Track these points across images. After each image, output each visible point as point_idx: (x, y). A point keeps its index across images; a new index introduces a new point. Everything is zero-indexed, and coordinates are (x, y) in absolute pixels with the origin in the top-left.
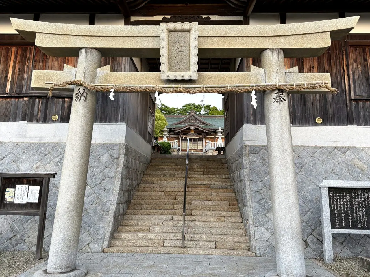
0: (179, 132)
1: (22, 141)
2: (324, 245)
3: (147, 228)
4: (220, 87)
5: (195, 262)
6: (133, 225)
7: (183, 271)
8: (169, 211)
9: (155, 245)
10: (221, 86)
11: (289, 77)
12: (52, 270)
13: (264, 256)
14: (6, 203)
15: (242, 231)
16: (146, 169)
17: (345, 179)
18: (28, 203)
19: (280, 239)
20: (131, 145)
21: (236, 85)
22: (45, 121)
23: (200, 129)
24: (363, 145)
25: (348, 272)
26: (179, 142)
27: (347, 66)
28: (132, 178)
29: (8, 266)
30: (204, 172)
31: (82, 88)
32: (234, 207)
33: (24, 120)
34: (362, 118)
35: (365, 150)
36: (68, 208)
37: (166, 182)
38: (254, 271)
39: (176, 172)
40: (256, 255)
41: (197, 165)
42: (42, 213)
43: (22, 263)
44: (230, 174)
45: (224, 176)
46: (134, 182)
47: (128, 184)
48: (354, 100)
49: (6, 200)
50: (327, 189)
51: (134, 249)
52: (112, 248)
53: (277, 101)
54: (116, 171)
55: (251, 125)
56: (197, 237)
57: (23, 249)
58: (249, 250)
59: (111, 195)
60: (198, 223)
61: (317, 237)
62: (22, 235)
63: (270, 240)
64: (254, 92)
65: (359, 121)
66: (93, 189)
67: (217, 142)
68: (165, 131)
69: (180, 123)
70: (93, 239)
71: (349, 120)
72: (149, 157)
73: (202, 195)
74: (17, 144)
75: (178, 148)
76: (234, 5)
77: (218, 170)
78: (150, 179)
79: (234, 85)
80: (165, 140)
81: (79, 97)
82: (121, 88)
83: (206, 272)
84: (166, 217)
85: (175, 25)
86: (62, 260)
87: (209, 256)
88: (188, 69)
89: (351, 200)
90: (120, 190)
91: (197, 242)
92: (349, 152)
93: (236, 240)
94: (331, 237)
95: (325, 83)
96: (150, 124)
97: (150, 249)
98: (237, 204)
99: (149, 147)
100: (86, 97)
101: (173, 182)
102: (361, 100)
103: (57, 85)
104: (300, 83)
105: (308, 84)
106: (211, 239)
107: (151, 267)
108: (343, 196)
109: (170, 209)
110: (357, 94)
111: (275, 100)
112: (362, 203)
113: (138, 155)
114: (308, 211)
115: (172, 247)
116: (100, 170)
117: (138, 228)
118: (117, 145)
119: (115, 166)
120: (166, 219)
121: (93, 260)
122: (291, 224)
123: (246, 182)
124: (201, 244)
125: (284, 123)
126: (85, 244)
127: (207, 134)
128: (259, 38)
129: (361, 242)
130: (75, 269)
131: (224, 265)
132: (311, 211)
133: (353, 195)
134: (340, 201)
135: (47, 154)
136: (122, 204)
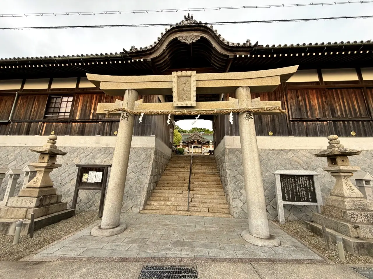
0: (188, 143)
1: (97, 146)
2: (278, 212)
3: (167, 198)
4: (210, 111)
5: (195, 222)
6: (159, 196)
7: (188, 228)
8: (180, 188)
9: (171, 209)
10: (211, 109)
11: (254, 104)
12: (104, 227)
13: (239, 218)
14: (83, 182)
15: (225, 201)
16: (168, 163)
17: (289, 169)
18: (95, 182)
19: (251, 209)
20: (158, 148)
21: (220, 109)
22: (110, 135)
23: (200, 141)
24: (299, 148)
25: (297, 232)
26: (188, 148)
27: (287, 101)
28: (159, 168)
29: (79, 222)
30: (202, 164)
31: (125, 113)
32: (219, 186)
33: (99, 135)
34: (297, 132)
35: (300, 151)
36: (115, 187)
37: (179, 171)
38: (233, 229)
39: (186, 165)
40: (234, 217)
41: (198, 160)
42: (103, 189)
43: (89, 220)
44: (217, 166)
45: (213, 167)
46: (160, 170)
47: (157, 171)
48: (292, 121)
49: (83, 181)
50: (279, 175)
51: (158, 212)
52: (145, 210)
53: (247, 119)
54: (149, 164)
55: (229, 136)
56: (197, 205)
57: (93, 210)
58: (229, 214)
59: (146, 178)
60: (198, 196)
61: (273, 206)
62: (94, 201)
63: (242, 207)
64: (231, 113)
65: (295, 133)
66: (136, 174)
67: (209, 148)
68: (181, 142)
69: (189, 138)
70: (134, 205)
71: (289, 133)
72: (170, 156)
73: (200, 178)
74: (95, 148)
75: (188, 151)
76: (218, 68)
77: (210, 164)
78: (170, 168)
79: (219, 109)
80: (181, 147)
81: (124, 118)
82: (149, 112)
83: (202, 229)
84: (178, 191)
85: (182, 73)
86: (110, 220)
87: (205, 218)
88: (190, 100)
89: (295, 183)
90: (151, 175)
91: (197, 208)
92: (290, 152)
93: (221, 207)
94: (283, 207)
95: (278, 107)
96: (171, 137)
97: (168, 212)
98: (221, 184)
99: (171, 150)
100: (128, 118)
101: (183, 170)
102: (296, 121)
103: (111, 111)
104: (262, 107)
105: (267, 108)
106: (206, 206)
107: (167, 225)
108: (290, 180)
109: (181, 187)
110: (294, 118)
111: (245, 118)
112: (302, 185)
113: (163, 155)
114: (266, 189)
115: (181, 210)
116: (140, 163)
117: (162, 198)
118: (150, 148)
119: (148, 161)
120: (178, 193)
121: (133, 218)
122: (259, 200)
123: (227, 170)
124: (199, 209)
125: (252, 133)
126: (129, 208)
127: (204, 144)
128: (234, 80)
129: (302, 210)
130: (118, 226)
131: (214, 224)
132: (268, 189)
133: (296, 179)
134: (288, 183)
135: (110, 154)
136: (152, 183)
